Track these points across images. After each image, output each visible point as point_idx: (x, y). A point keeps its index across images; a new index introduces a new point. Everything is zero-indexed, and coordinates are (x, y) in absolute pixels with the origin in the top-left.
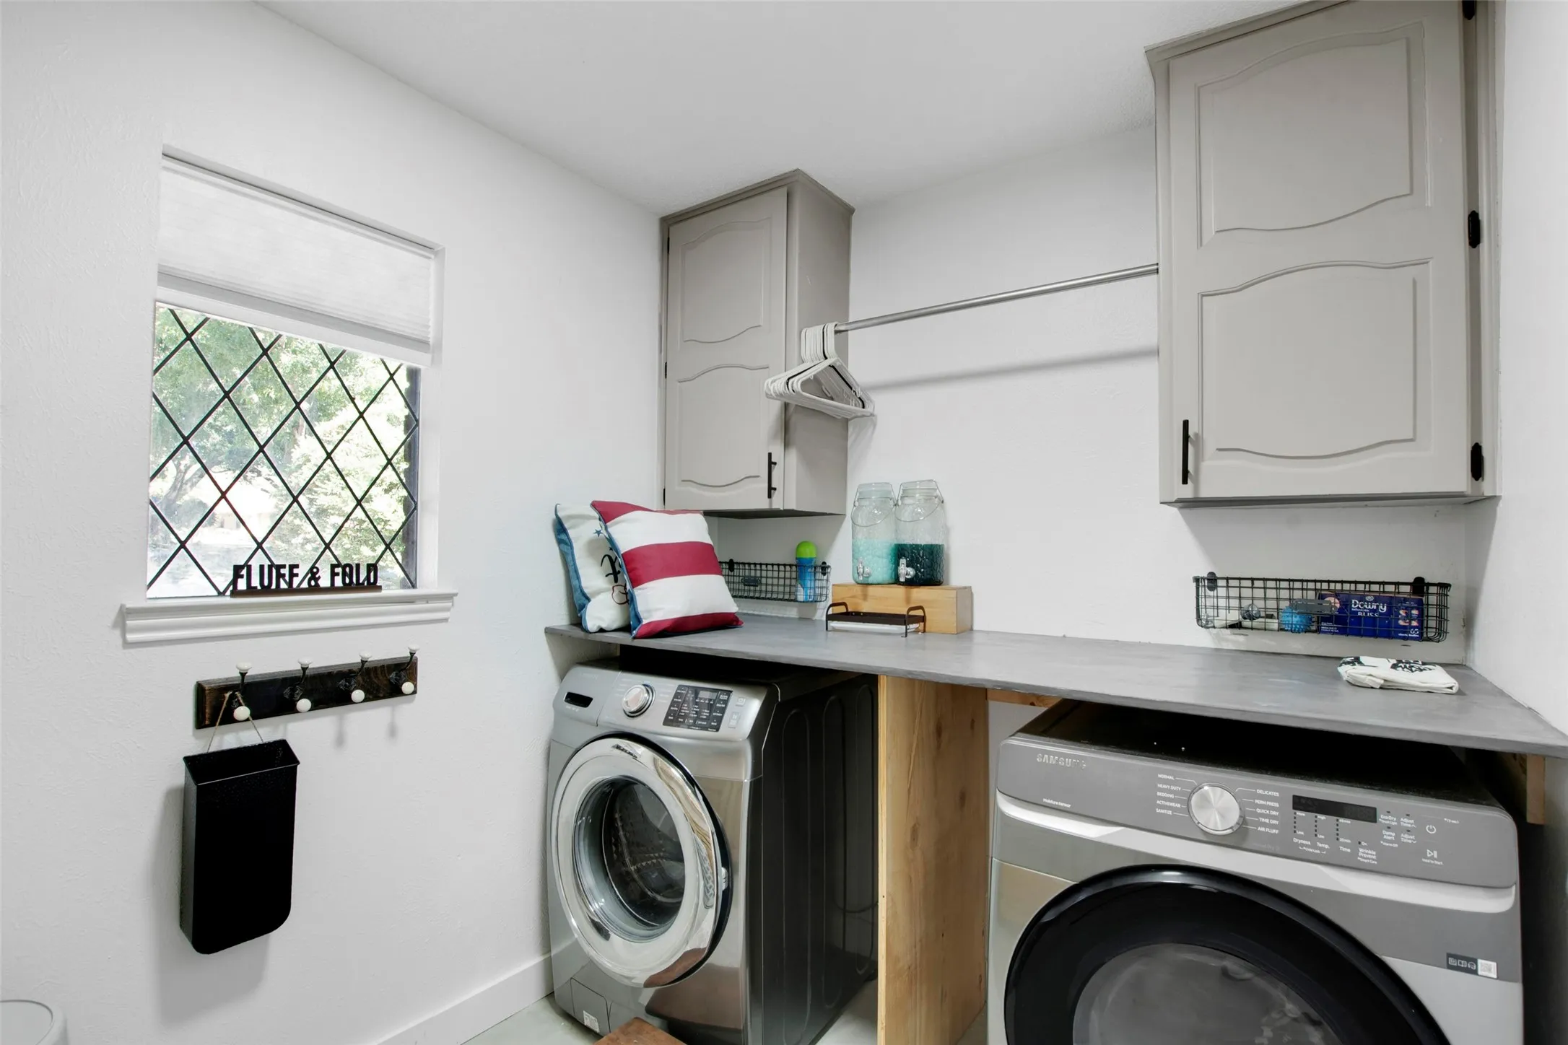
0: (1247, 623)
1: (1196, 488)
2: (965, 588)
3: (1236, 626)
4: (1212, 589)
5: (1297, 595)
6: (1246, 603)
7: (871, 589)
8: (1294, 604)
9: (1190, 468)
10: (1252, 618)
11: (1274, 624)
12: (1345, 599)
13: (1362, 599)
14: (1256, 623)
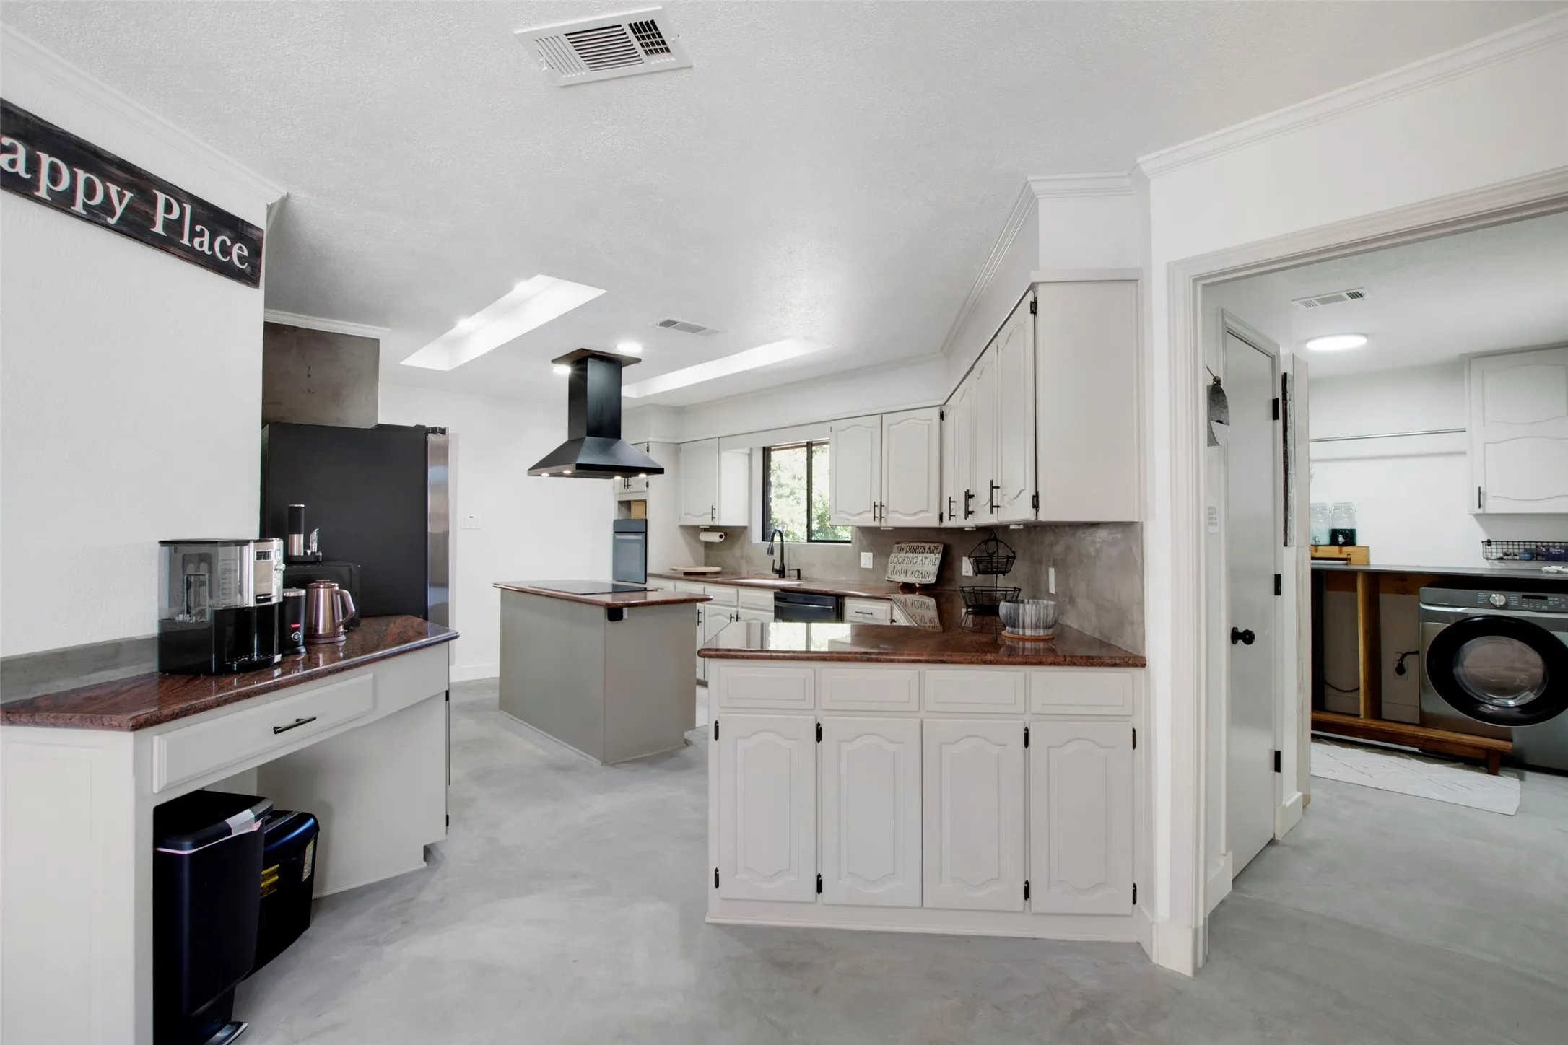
0: (1506, 557)
1: (1484, 510)
2: (1366, 547)
3: (1501, 559)
4: (1489, 545)
5: (1527, 547)
6: (1504, 550)
7: (1319, 547)
8: (1526, 550)
9: (1481, 503)
10: (1508, 555)
11: (1518, 558)
12: (1547, 548)
13: (1554, 547)
14: (1509, 557)
